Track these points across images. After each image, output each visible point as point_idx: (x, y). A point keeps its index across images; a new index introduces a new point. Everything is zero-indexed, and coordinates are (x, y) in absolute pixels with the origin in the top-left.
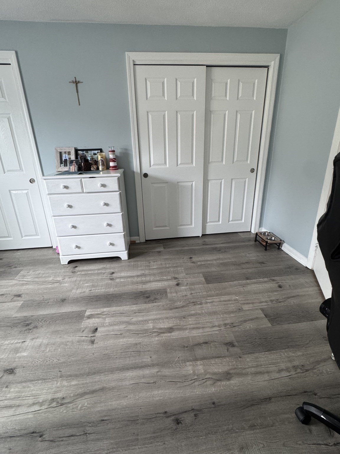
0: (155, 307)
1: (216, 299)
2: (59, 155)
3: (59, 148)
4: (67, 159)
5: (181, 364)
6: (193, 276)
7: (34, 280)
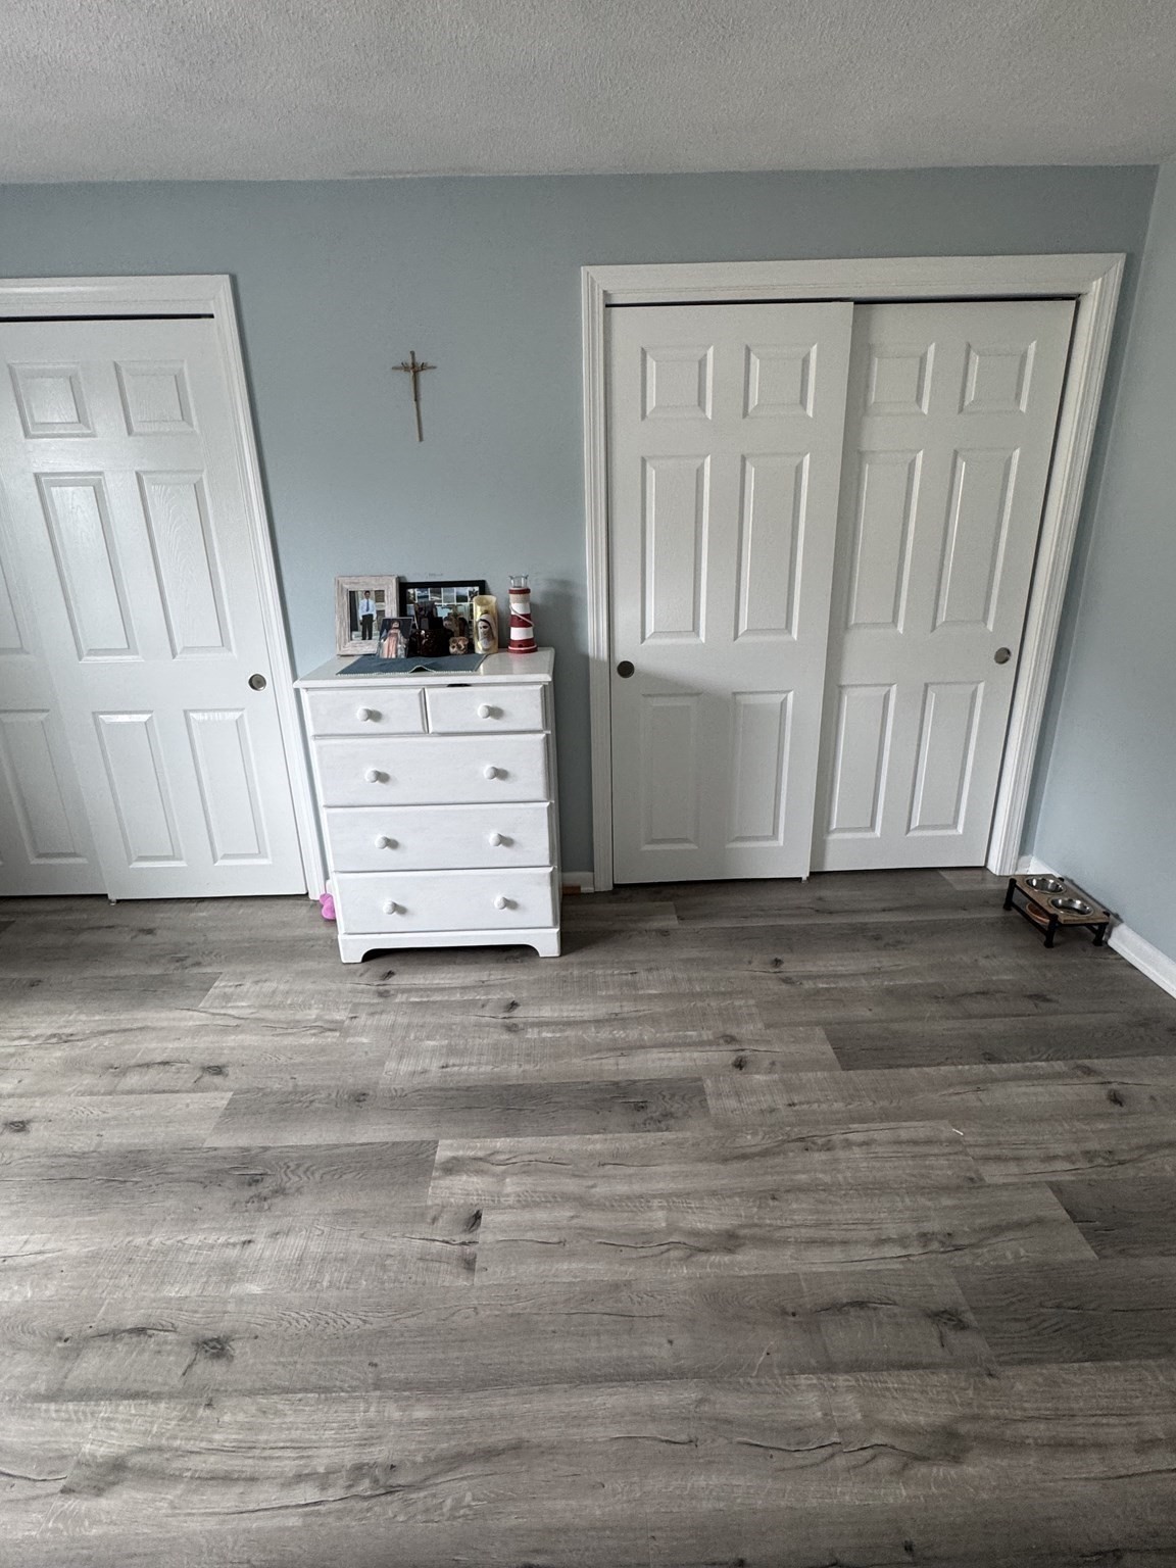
0: (668, 1147)
1: (881, 1132)
2: (346, 600)
3: (347, 580)
4: (371, 616)
5: (780, 1382)
6: (793, 1037)
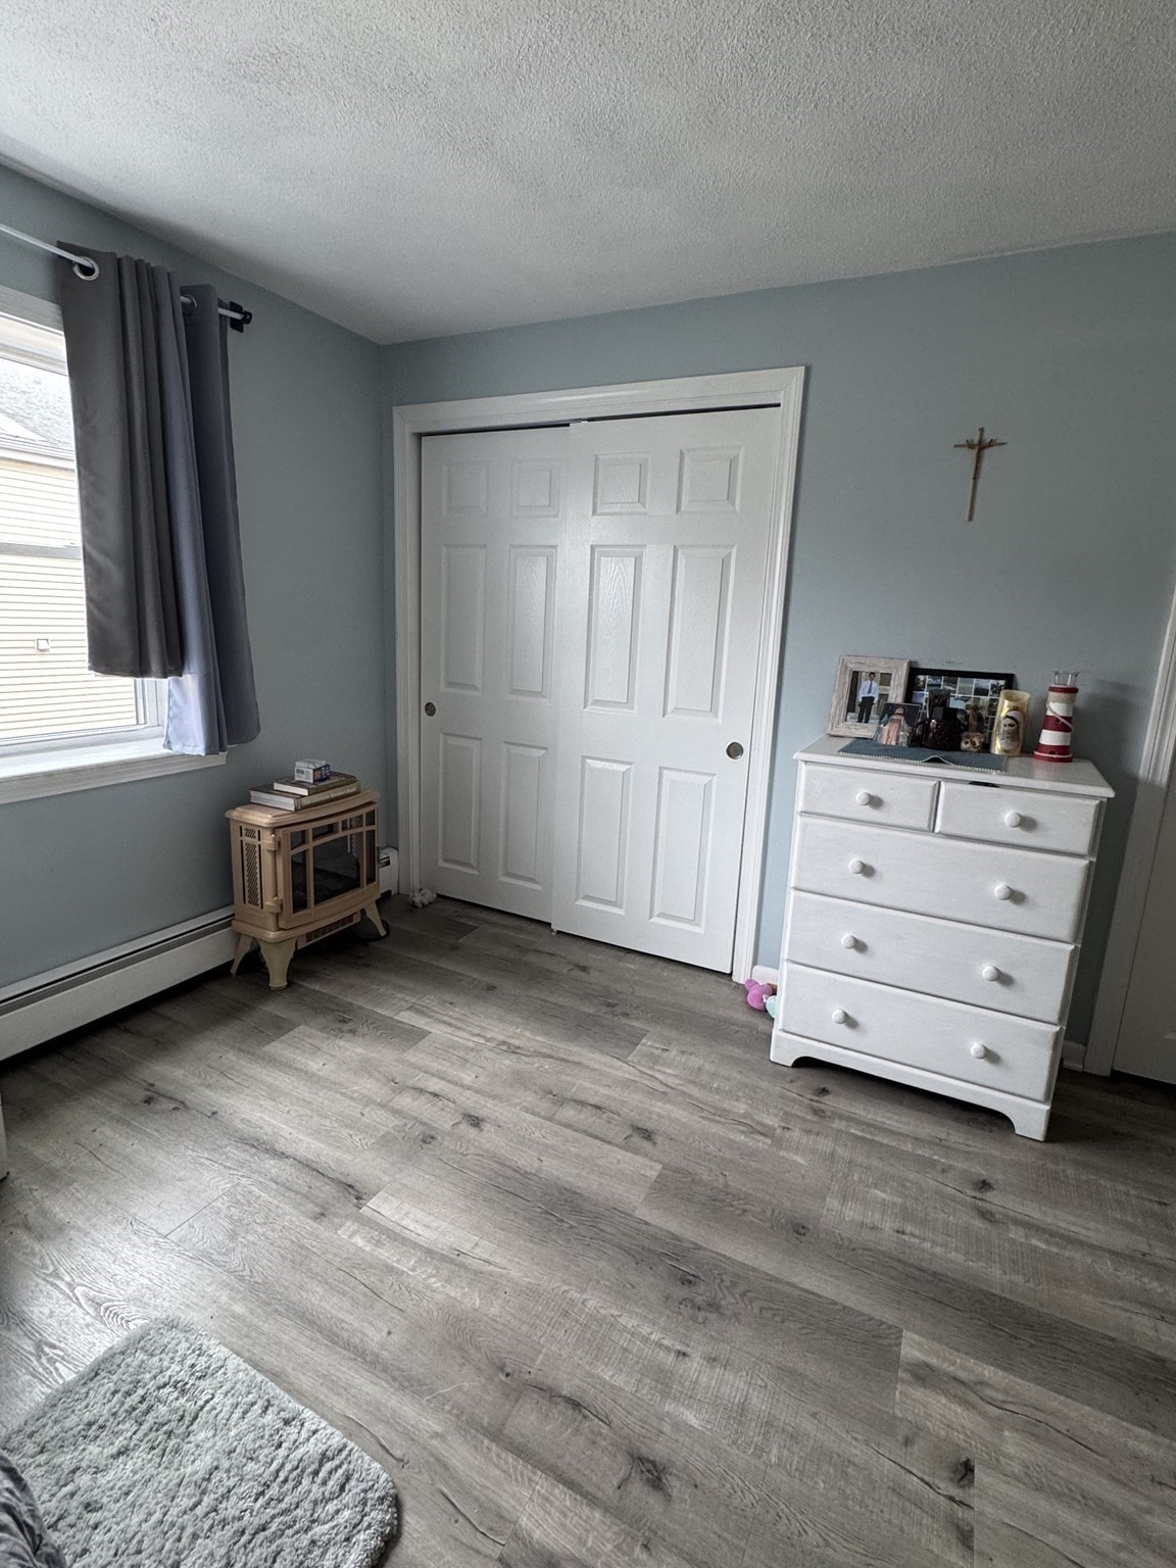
2: (848, 680)
4: (873, 698)
7: (685, 1089)
